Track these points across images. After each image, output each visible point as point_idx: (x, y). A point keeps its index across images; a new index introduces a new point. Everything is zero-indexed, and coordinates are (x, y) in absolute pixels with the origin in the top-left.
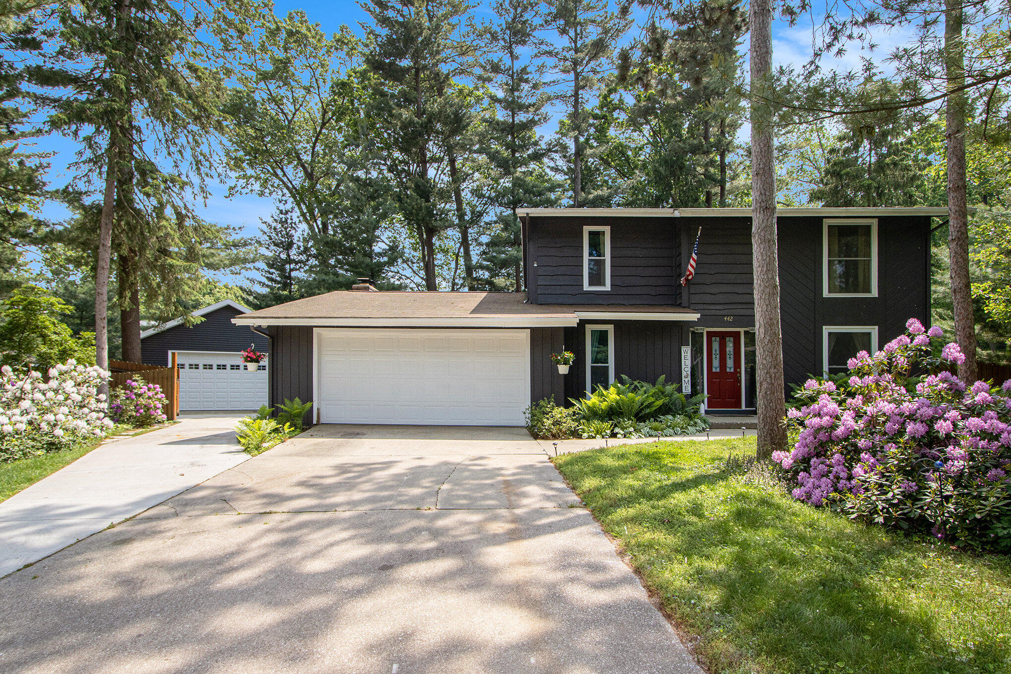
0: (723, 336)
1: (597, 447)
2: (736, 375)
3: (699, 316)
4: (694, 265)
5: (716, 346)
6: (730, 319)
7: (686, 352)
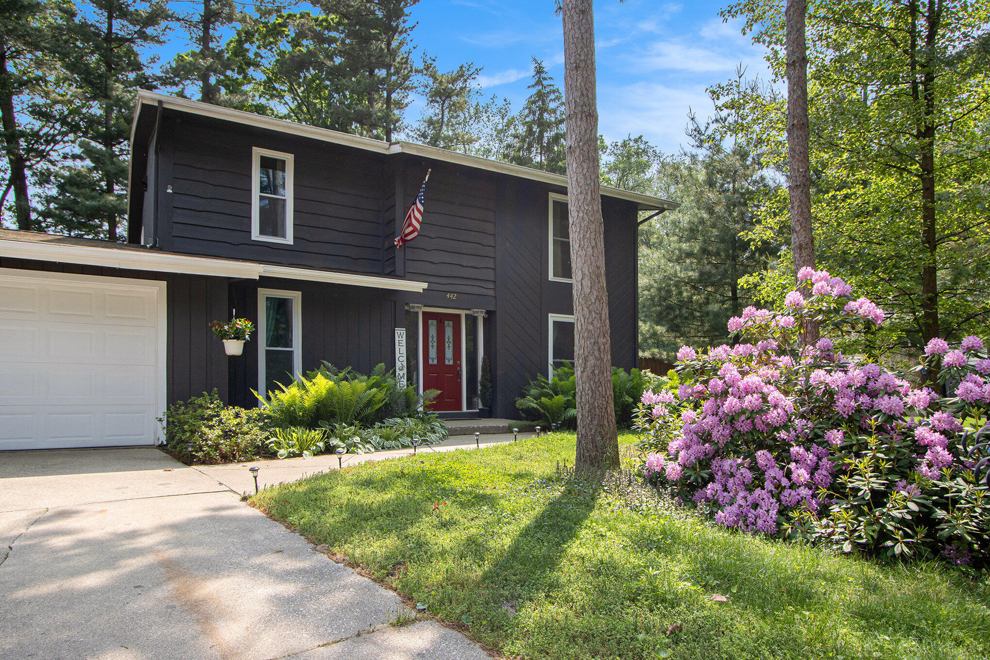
0: (441, 319)
1: (326, 471)
2: (455, 369)
3: (425, 285)
4: (420, 218)
5: (433, 331)
6: (453, 297)
7: (401, 336)
